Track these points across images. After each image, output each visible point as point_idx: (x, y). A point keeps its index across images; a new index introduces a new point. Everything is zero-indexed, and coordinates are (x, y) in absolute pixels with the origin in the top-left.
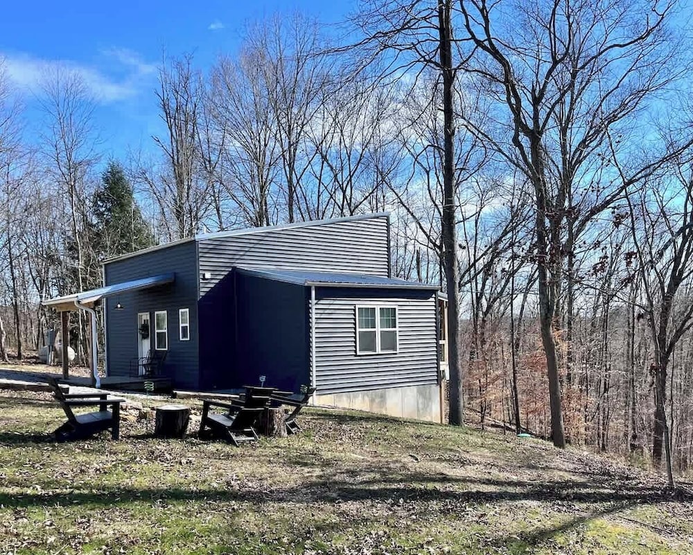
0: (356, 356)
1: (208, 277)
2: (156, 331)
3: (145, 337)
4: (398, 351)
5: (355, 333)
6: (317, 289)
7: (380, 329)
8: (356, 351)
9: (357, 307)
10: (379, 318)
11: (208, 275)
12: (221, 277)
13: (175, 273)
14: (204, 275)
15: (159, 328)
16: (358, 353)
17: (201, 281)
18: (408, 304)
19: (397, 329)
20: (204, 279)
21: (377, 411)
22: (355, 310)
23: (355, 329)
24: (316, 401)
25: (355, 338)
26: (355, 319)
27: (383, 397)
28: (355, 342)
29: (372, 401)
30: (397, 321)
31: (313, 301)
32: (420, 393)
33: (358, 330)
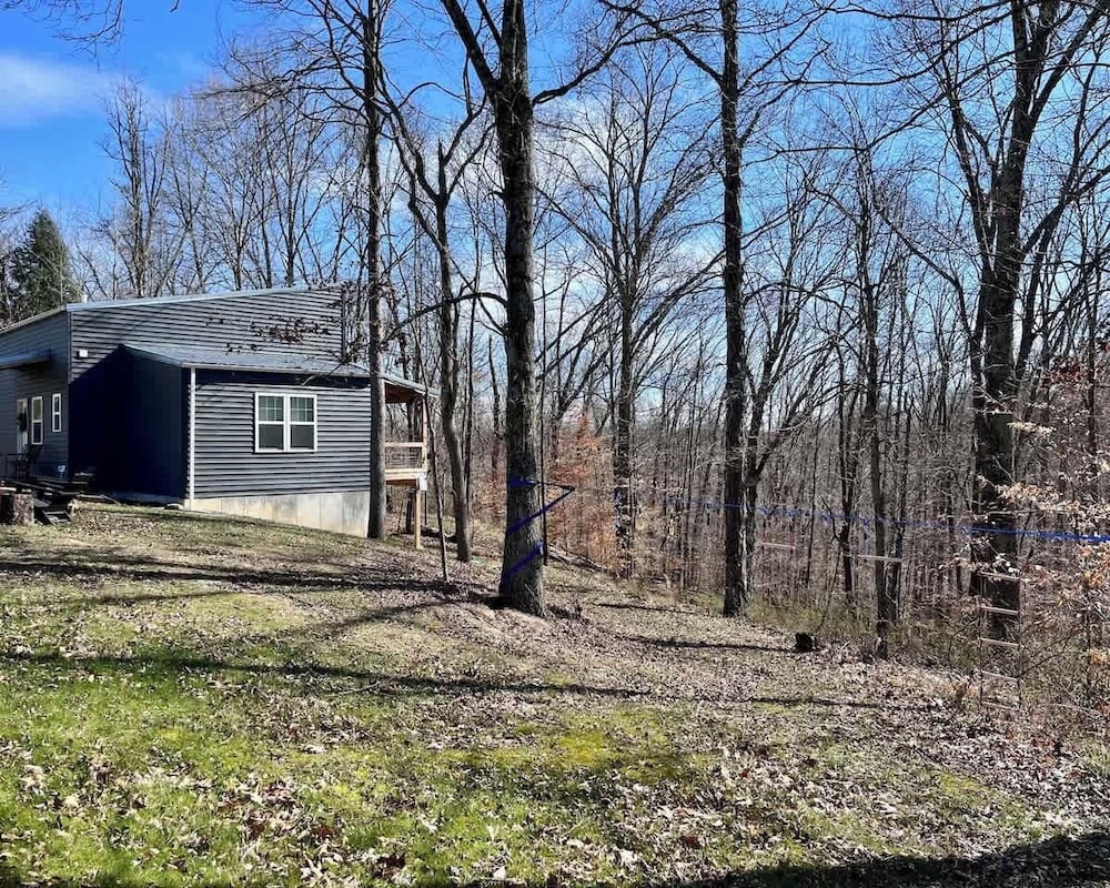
0: (254, 453)
1: (84, 355)
2: (33, 421)
3: (23, 428)
4: (316, 450)
5: (254, 426)
6: (199, 371)
7: (290, 423)
8: (254, 448)
9: (257, 395)
10: (289, 409)
11: (84, 353)
12: (103, 357)
13: (50, 351)
14: (78, 353)
15: (35, 418)
16: (257, 450)
17: (74, 360)
18: (331, 393)
19: (315, 423)
20: (78, 357)
21: (281, 519)
22: (253, 399)
23: (254, 421)
24: (192, 505)
25: (254, 431)
26: (254, 410)
27: (292, 505)
28: (254, 437)
29: (276, 508)
30: (316, 413)
31: (193, 385)
32: (347, 501)
33: (257, 423)
